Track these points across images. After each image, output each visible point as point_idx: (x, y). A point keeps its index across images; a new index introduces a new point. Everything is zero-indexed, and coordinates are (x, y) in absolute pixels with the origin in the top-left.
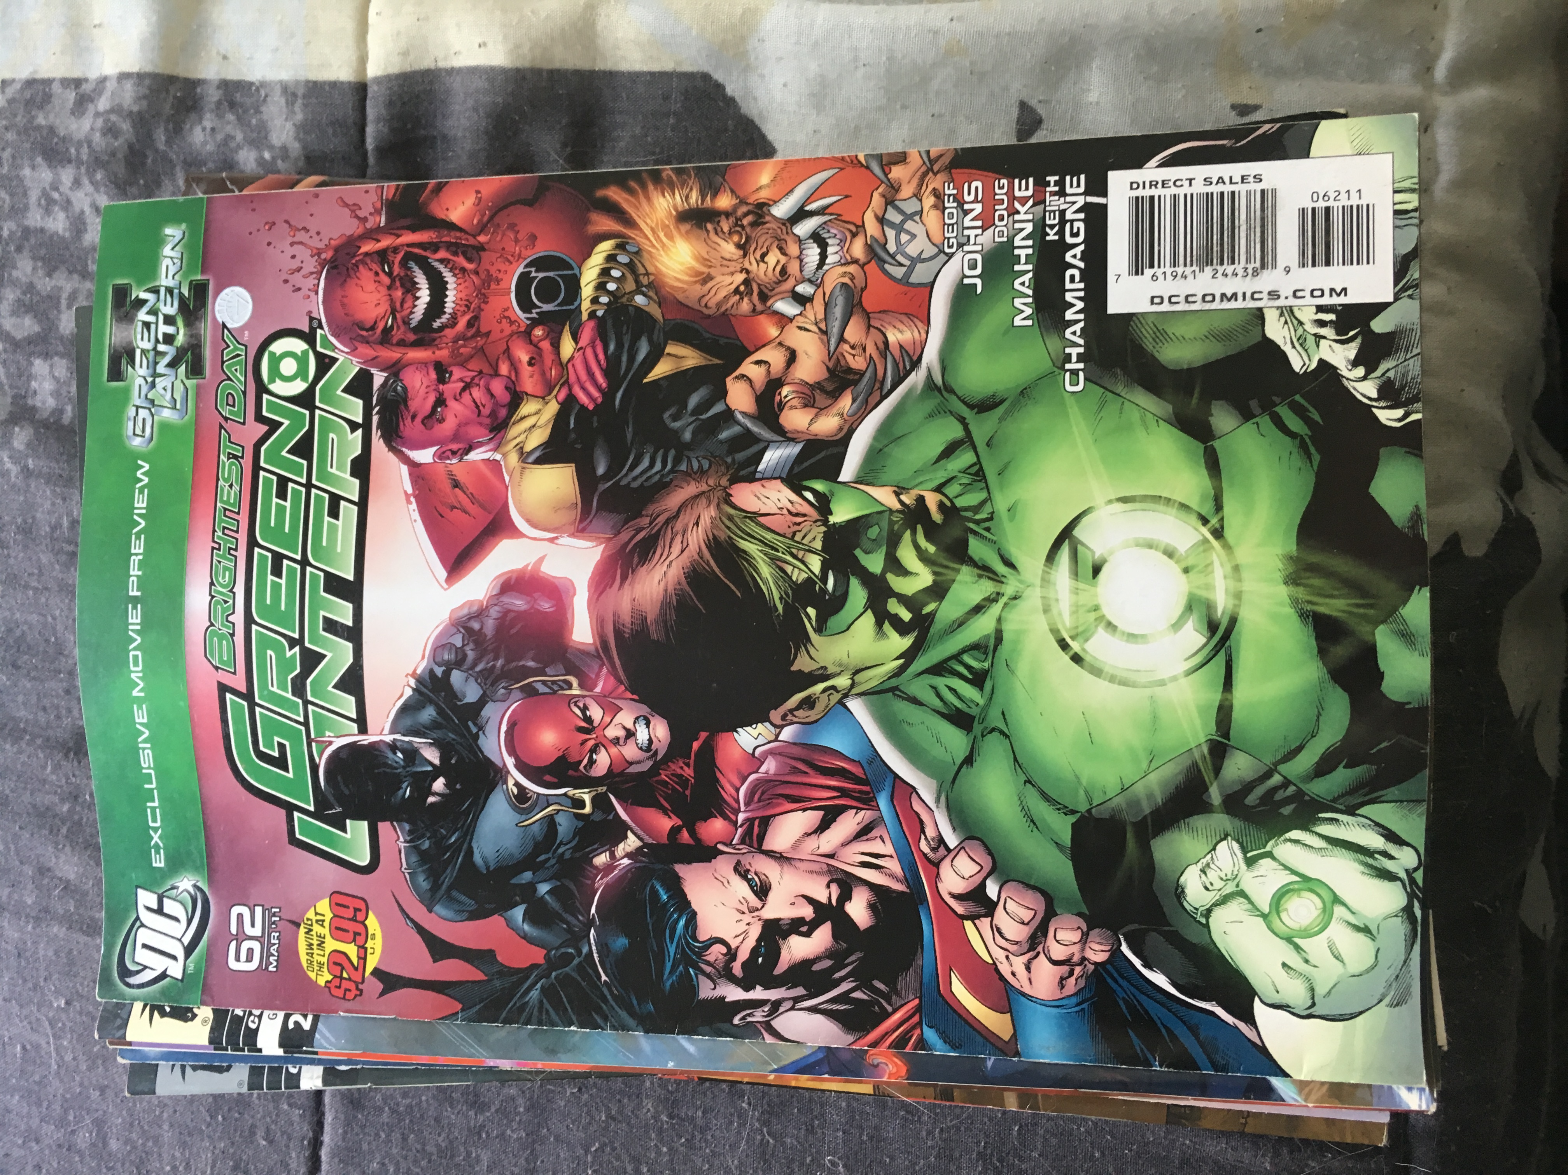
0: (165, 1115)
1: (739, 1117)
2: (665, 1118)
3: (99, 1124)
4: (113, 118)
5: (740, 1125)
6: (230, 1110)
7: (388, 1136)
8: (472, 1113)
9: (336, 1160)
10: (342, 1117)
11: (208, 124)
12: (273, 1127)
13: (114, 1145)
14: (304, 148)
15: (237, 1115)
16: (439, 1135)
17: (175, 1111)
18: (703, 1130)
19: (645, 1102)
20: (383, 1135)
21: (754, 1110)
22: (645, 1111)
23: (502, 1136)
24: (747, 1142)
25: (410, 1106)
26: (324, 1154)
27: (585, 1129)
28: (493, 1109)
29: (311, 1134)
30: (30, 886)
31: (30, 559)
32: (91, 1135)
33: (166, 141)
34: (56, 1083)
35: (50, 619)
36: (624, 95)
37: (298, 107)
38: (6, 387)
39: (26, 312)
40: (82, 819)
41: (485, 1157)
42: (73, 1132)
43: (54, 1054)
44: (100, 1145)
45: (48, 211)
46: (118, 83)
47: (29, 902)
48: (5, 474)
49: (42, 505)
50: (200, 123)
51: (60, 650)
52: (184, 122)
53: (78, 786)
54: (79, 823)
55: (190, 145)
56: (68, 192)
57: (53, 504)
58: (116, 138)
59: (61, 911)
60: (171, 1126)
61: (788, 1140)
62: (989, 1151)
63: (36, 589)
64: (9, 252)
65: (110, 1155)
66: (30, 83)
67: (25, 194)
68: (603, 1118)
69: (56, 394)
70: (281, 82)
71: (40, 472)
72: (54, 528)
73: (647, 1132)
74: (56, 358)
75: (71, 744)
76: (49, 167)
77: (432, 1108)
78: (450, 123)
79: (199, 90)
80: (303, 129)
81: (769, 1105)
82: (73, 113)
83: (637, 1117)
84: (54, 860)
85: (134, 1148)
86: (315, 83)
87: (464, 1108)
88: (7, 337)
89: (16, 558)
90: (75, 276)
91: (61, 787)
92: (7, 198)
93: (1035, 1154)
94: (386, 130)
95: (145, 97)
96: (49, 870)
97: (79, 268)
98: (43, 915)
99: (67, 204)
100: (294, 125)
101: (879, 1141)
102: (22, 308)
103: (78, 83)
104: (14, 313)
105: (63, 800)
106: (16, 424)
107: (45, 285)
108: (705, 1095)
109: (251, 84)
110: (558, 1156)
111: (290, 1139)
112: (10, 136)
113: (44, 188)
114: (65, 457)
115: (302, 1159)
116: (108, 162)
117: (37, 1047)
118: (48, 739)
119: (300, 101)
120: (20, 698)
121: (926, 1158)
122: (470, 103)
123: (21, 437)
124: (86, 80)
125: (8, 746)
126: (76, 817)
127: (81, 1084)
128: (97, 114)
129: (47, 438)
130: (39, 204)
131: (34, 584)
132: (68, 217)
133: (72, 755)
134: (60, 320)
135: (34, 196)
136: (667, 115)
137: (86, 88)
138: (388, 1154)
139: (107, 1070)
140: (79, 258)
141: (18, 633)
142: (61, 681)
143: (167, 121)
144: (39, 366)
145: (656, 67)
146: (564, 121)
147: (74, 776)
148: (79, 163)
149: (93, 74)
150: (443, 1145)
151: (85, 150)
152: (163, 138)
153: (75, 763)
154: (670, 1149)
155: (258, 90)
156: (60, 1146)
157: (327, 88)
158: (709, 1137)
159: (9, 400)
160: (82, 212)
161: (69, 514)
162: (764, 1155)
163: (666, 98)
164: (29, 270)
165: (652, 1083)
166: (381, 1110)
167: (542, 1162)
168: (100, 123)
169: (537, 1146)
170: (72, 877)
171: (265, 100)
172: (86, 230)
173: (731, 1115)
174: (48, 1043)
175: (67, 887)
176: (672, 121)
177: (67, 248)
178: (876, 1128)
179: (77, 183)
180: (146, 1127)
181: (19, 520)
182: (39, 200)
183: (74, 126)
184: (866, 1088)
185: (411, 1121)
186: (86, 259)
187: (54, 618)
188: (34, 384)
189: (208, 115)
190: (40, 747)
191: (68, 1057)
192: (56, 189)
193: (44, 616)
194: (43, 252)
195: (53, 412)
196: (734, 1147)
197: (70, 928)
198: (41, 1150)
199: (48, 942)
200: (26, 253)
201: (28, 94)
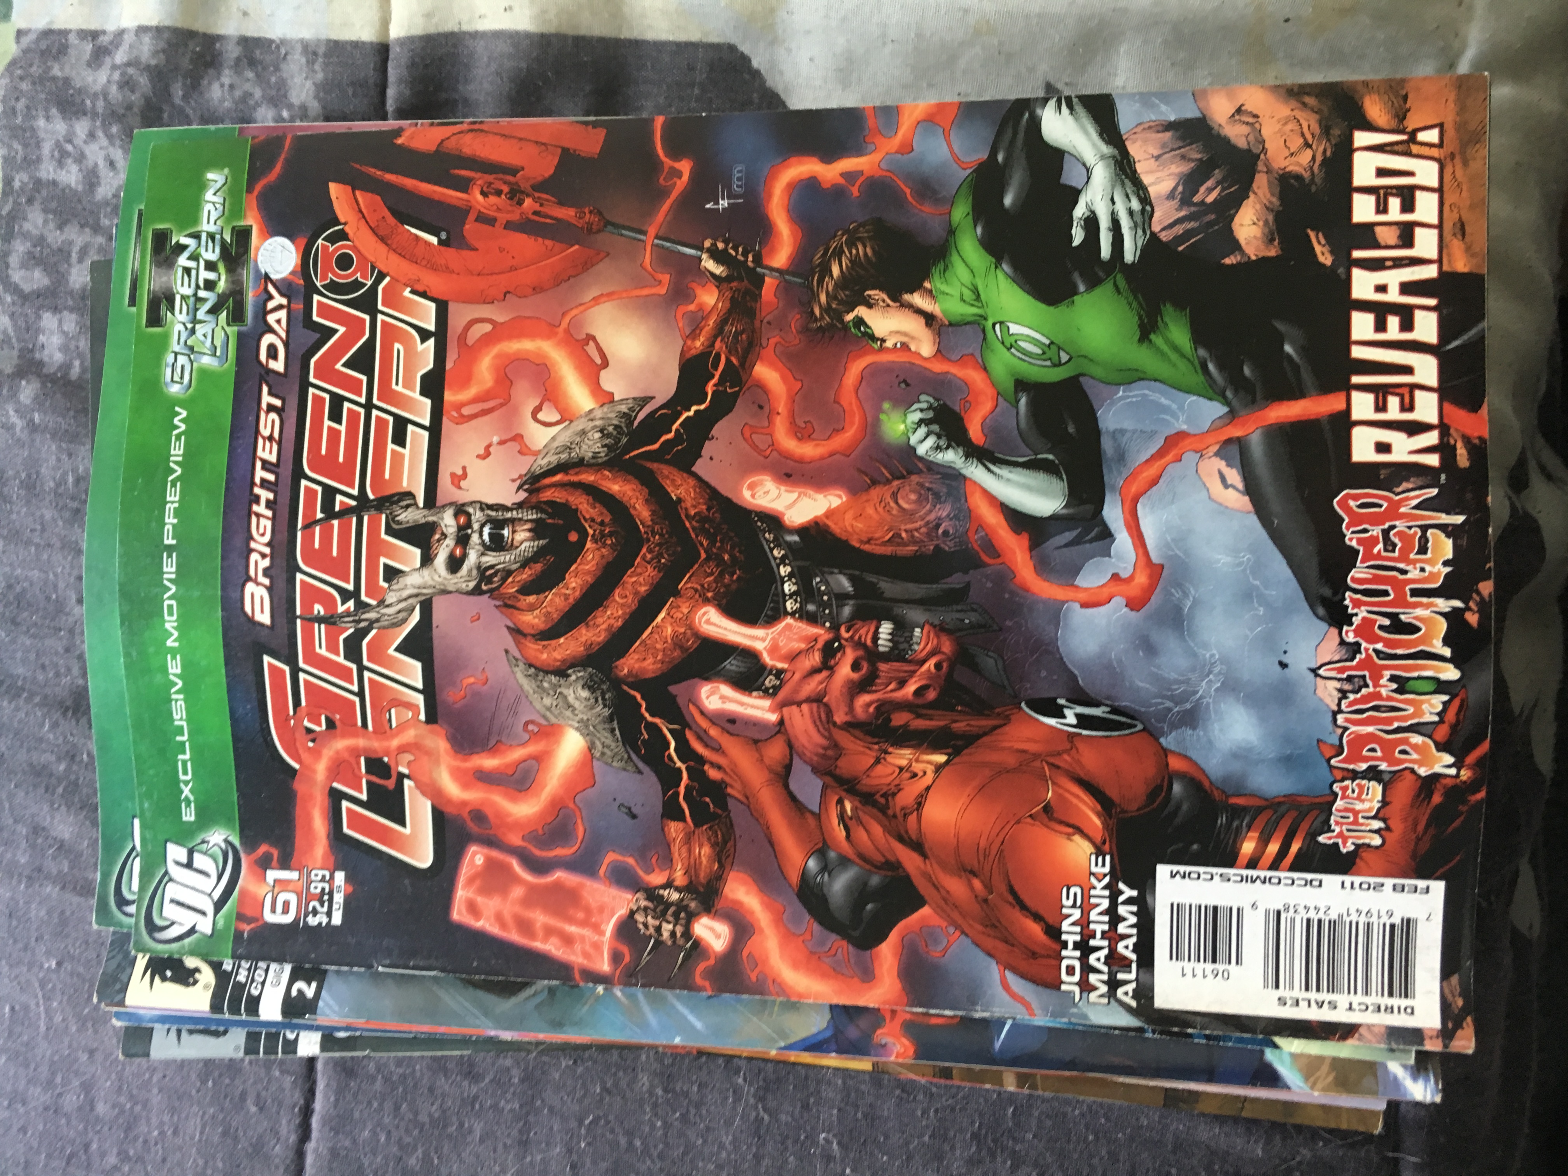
0: (155, 1079)
1: (734, 1092)
2: (659, 1091)
3: (87, 1087)
4: (131, 71)
5: (734, 1102)
6: (220, 1075)
7: (381, 1105)
8: (466, 1083)
9: (327, 1128)
10: (335, 1085)
11: (226, 81)
12: (264, 1093)
13: (101, 1108)
14: (324, 108)
15: (227, 1081)
16: (432, 1104)
17: (164, 1077)
18: (698, 1105)
19: (640, 1076)
20: (375, 1105)
21: (750, 1085)
22: (640, 1084)
23: (495, 1107)
24: (742, 1118)
25: (404, 1077)
26: (315, 1122)
27: (580, 1101)
28: (487, 1080)
29: (302, 1102)
30: (24, 844)
31: (33, 514)
32: (78, 1097)
33: (184, 96)
34: (44, 1045)
35: (51, 576)
36: (649, 64)
37: (317, 67)
38: (14, 340)
39: (37, 265)
40: (77, 779)
41: (478, 1128)
42: (60, 1095)
43: (43, 1015)
44: (88, 1108)
45: (60, 164)
46: (137, 35)
47: (23, 861)
48: (9, 428)
49: (47, 461)
50: (219, 79)
51: (60, 608)
52: (202, 78)
53: (74, 746)
54: (76, 784)
55: (208, 101)
56: (81, 143)
57: (59, 460)
58: (133, 91)
59: (55, 872)
60: (160, 1091)
61: (783, 1117)
62: (983, 1132)
63: (37, 546)
64: (19, 204)
65: (98, 1119)
66: (47, 33)
67: (38, 145)
68: (598, 1091)
69: (64, 349)
70: (302, 41)
71: (47, 427)
72: (58, 485)
73: (641, 1106)
74: (66, 313)
75: (69, 703)
76: (64, 118)
77: (426, 1077)
78: (471, 87)
79: (218, 45)
80: (323, 89)
81: (764, 1080)
82: (89, 65)
83: (632, 1090)
84: (48, 819)
85: (122, 1112)
86: (336, 43)
87: (458, 1078)
88: (15, 290)
89: (18, 513)
90: (87, 230)
91: (58, 746)
92: (20, 148)
93: (1030, 1136)
94: (407, 92)
95: (164, 51)
96: (44, 829)
97: (91, 222)
98: (36, 874)
99: (80, 158)
100: (314, 84)
101: (873, 1119)
102: (32, 260)
103: (94, 35)
104: (24, 266)
105: (59, 760)
106: (22, 378)
107: (55, 238)
108: (700, 1068)
109: (271, 41)
110: (551, 1128)
111: (280, 1105)
112: (25, 86)
113: (58, 141)
114: (72, 413)
115: (292, 1127)
116: (124, 115)
117: (26, 1008)
118: (46, 697)
119: (320, 60)
120: (19, 655)
121: (921, 1136)
122: (493, 67)
123: (28, 391)
124: (104, 32)
125: (5, 703)
126: (73, 777)
127: (70, 1046)
128: (114, 67)
129: (55, 393)
130: (53, 156)
131: (37, 540)
132: (81, 170)
133: (70, 713)
134: (69, 274)
135: (47, 148)
136: (692, 85)
137: (104, 40)
138: (379, 1124)
139: (96, 1032)
140: (92, 212)
141: (18, 589)
142: (61, 639)
143: (185, 77)
144: (48, 320)
145: (682, 37)
146: (588, 88)
147: (71, 734)
148: (95, 115)
149: (111, 27)
150: (436, 1115)
151: (100, 104)
152: (180, 93)
153: (74, 722)
154: (665, 1123)
155: (278, 47)
156: (46, 1109)
157: (349, 48)
158: (704, 1112)
159: (15, 353)
160: (96, 165)
161: (75, 470)
162: (757, 1130)
163: (691, 68)
164: (40, 221)
165: (648, 1057)
166: (373, 1079)
167: (535, 1133)
168: (116, 76)
169: (531, 1118)
170: (67, 836)
171: (285, 58)
172: (99, 184)
173: (728, 1090)
174: (37, 1004)
175: (62, 847)
176: (696, 91)
177: (79, 201)
178: (871, 1105)
179: (92, 135)
180: (135, 1092)
181: (23, 475)
182: (52, 151)
183: (90, 79)
184: (864, 1065)
185: (404, 1090)
186: (99, 213)
187: (56, 575)
188: (42, 338)
189: (227, 72)
190: (37, 704)
191: (58, 1018)
192: (70, 141)
193: (46, 572)
194: (54, 205)
195: (60, 367)
196: (729, 1123)
197: (63, 888)
198: (27, 1113)
199: (40, 903)
200: (37, 205)
201: (43, 45)
